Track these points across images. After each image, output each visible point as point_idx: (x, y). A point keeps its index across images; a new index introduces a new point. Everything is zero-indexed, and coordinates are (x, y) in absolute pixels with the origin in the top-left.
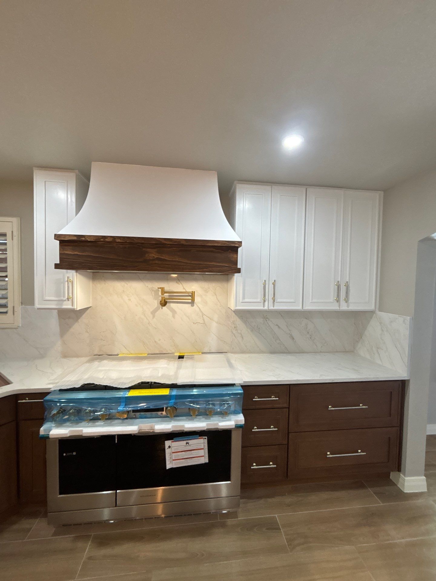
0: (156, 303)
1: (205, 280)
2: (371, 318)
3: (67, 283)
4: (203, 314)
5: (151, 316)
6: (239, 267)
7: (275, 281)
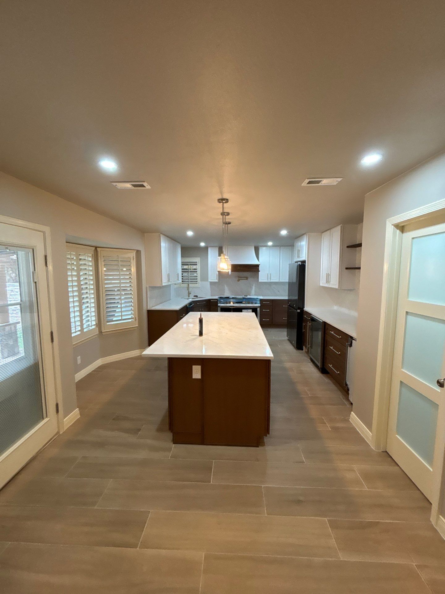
0: (236, 281)
4: (250, 284)
6: (259, 270)
7: (271, 273)
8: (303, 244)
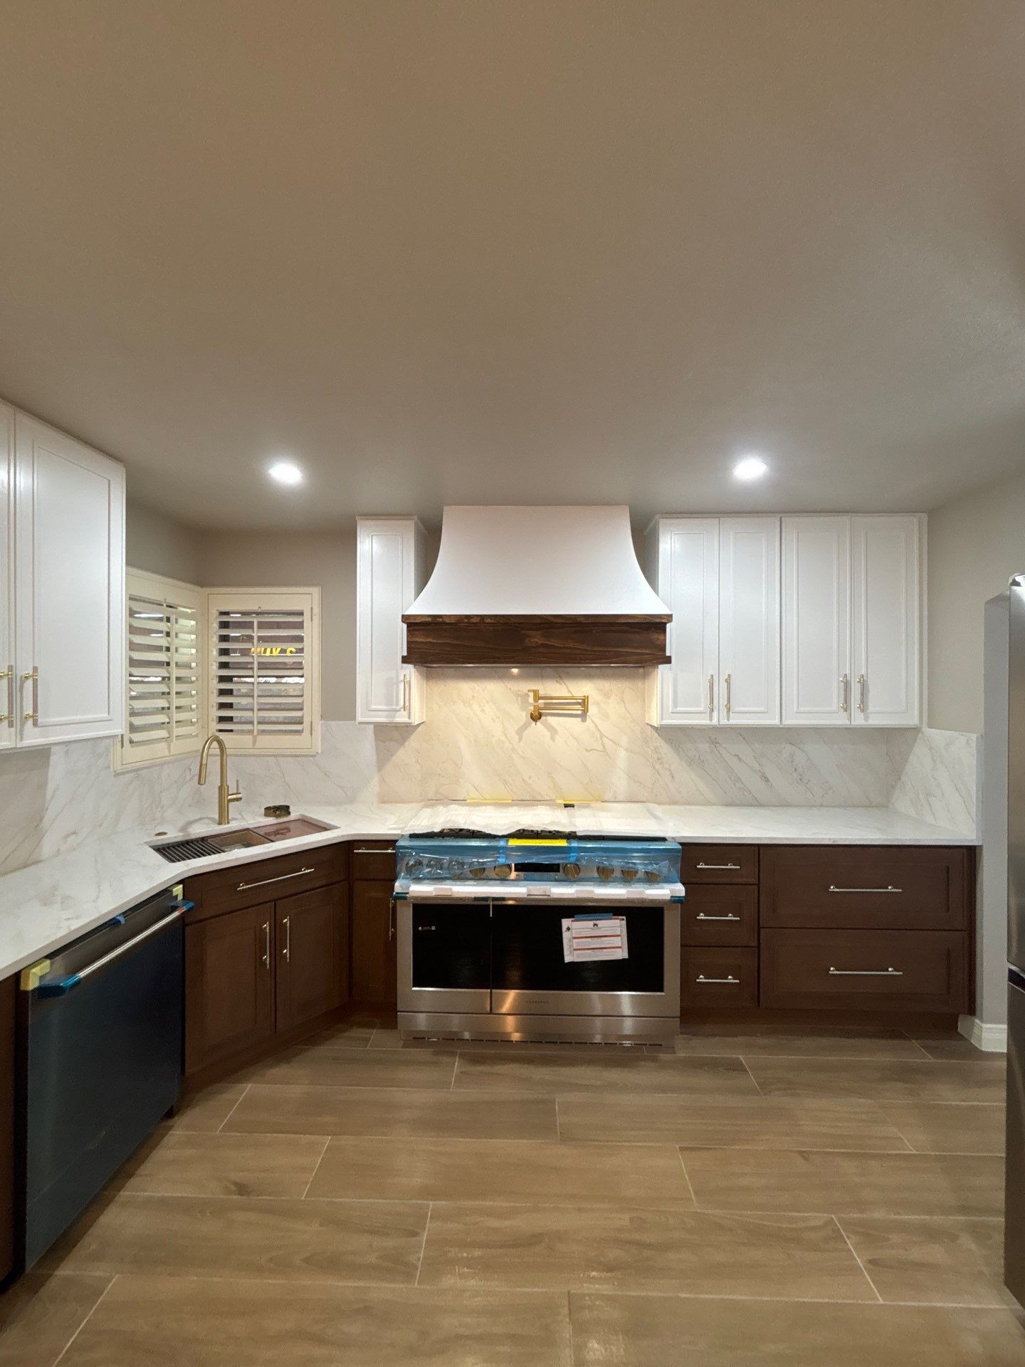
0: (524, 716)
1: (604, 676)
2: (915, 740)
3: (403, 684)
4: (602, 736)
5: (517, 737)
6: (668, 654)
7: (729, 676)
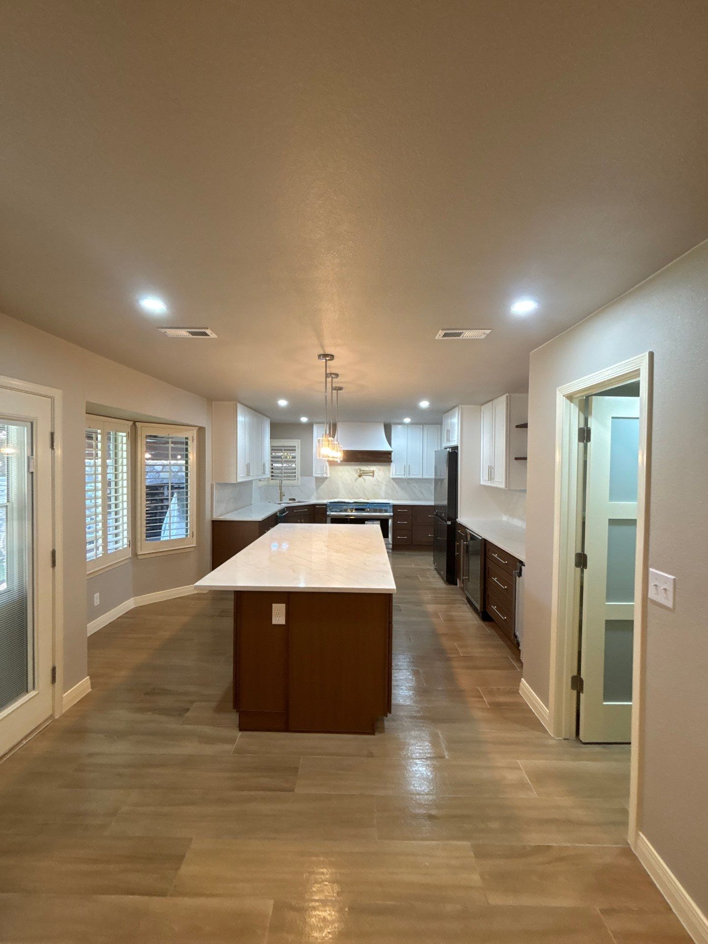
0: (357, 476)
1: (379, 465)
3: (325, 467)
4: (378, 481)
5: (355, 481)
6: (392, 460)
7: (409, 466)
8: (454, 421)
